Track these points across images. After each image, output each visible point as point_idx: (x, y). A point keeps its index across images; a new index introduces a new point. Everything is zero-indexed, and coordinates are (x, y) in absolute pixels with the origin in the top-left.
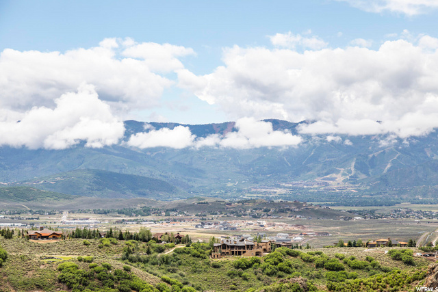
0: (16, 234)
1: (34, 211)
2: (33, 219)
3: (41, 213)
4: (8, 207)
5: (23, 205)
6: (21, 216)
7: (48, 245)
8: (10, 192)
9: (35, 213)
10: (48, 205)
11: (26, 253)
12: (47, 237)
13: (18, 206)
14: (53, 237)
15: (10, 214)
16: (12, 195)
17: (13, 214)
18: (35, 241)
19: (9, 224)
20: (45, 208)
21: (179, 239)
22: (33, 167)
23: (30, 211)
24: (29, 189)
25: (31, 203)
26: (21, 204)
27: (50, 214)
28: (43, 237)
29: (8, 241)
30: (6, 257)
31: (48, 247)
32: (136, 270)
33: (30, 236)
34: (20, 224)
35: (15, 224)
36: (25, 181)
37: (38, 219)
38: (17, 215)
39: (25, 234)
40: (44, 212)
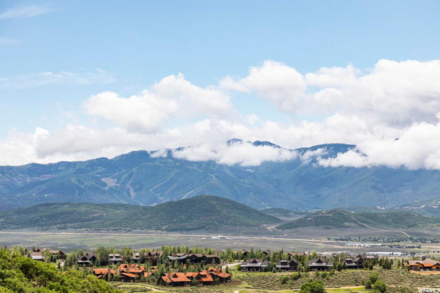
0: (395, 263)
1: (415, 238)
2: (414, 247)
3: (424, 241)
4: (386, 234)
5: (403, 231)
6: (401, 244)
7: (431, 277)
8: (388, 217)
9: (416, 241)
10: (430, 233)
11: (406, 285)
12: (430, 268)
13: (397, 233)
14: (437, 268)
15: (389, 242)
16: (390, 220)
17: (392, 242)
18: (417, 273)
19: (388, 253)
20: (427, 235)
22: (413, 189)
23: (411, 239)
24: (409, 215)
25: (411, 230)
26: (400, 231)
27: (432, 242)
28: (425, 268)
29: (386, 272)
30: (385, 290)
31: (431, 280)
33: (411, 266)
34: (400, 253)
35: (394, 253)
36: (405, 206)
37: (419, 247)
38: (396, 243)
39: (405, 264)
40: (426, 240)
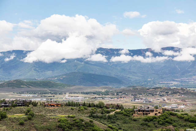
1: (52, 92)
2: (51, 96)
3: (56, 94)
4: (40, 91)
5: (47, 90)
6: (46, 95)
7: (54, 110)
8: (40, 83)
9: (53, 94)
10: (59, 90)
11: (43, 113)
12: (54, 106)
13: (44, 90)
14: (57, 106)
15: (41, 94)
16: (41, 84)
17: (42, 94)
18: (48, 108)
19: (40, 99)
20: (58, 91)
21: (118, 107)
22: (52, 71)
23: (50, 93)
24: (49, 82)
25: (51, 89)
26: (46, 89)
27: (60, 94)
28: (51, 106)
30: (33, 115)
31: (54, 111)
32: (96, 122)
33: (46, 105)
34: (45, 99)
35: (43, 99)
36: (48, 78)
37: (54, 96)
38: (44, 95)
40: (57, 93)
